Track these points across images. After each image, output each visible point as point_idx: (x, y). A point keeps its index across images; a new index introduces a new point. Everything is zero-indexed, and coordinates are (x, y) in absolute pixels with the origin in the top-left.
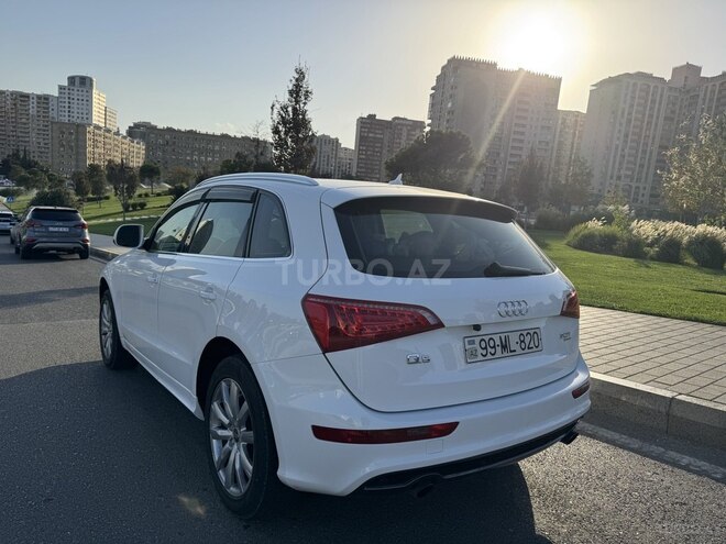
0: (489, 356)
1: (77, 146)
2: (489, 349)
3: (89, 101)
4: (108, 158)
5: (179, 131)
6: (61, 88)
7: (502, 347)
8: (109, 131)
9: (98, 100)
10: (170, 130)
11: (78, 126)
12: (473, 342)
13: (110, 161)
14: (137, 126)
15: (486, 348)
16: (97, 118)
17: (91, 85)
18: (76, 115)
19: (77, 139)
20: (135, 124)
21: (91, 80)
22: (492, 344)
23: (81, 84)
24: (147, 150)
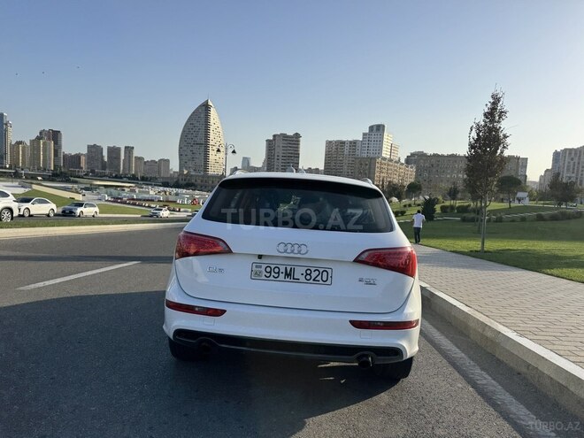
0: (272, 278)
1: (369, 172)
2: (273, 274)
3: (381, 141)
4: (389, 179)
5: (443, 156)
6: (364, 134)
7: (286, 274)
8: (391, 160)
9: (388, 139)
10: (436, 156)
11: (371, 159)
12: (261, 267)
13: (390, 182)
14: (413, 155)
15: (270, 272)
16: (385, 153)
17: (384, 130)
18: (371, 152)
19: (370, 168)
20: (412, 154)
21: (384, 126)
22: (277, 270)
23: (378, 129)
24: (416, 172)
